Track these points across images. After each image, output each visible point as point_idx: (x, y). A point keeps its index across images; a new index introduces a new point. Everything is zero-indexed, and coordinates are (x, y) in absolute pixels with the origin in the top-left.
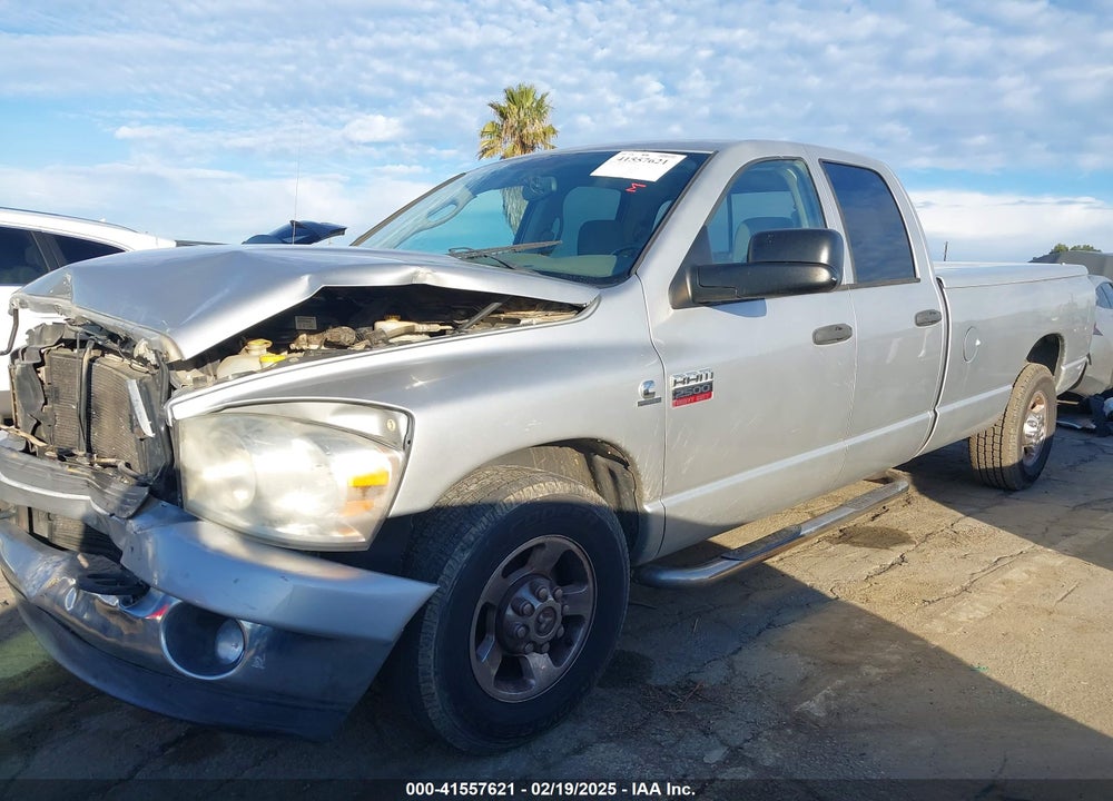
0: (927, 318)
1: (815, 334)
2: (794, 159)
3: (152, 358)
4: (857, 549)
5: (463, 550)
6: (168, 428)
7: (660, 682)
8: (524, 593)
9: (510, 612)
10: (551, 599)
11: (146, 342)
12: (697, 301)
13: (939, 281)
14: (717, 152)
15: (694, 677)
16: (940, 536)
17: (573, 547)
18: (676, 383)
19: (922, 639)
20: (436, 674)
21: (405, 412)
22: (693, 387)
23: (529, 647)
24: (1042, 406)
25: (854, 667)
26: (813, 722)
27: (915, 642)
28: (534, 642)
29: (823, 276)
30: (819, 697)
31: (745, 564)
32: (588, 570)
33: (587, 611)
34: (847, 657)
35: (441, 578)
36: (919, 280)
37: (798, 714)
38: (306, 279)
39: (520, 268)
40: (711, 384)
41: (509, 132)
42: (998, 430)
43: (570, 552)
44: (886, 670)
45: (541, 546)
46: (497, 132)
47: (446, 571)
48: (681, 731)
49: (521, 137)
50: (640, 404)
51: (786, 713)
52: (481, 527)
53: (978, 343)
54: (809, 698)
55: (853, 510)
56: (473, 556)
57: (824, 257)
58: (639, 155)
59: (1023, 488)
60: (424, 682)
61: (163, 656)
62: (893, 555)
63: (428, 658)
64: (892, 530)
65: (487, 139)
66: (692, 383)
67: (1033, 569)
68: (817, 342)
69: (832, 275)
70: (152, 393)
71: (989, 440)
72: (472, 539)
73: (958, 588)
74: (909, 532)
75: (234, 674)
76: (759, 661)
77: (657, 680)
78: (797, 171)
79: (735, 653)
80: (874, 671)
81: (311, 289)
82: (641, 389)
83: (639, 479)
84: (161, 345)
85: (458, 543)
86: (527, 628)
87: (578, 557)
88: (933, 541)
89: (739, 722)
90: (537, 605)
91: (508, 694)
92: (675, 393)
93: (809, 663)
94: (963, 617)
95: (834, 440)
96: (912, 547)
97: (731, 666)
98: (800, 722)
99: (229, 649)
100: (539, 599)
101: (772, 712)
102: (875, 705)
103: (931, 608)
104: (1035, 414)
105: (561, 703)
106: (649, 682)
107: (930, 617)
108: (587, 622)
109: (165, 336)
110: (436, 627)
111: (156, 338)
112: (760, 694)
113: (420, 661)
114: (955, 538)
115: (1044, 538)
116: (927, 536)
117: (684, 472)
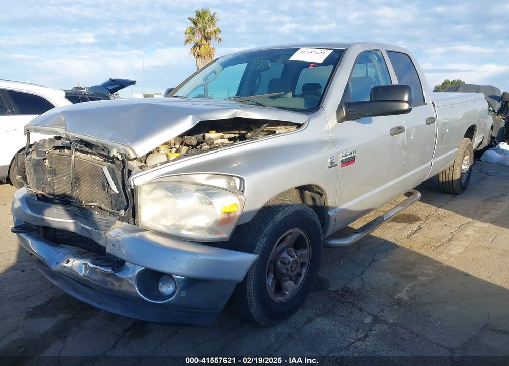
0: (431, 121)
1: (391, 131)
2: (376, 51)
3: (119, 156)
4: (399, 224)
5: (263, 238)
6: (132, 190)
7: (334, 288)
8: (285, 254)
9: (279, 263)
10: (296, 256)
11: (116, 149)
12: (348, 118)
13: (433, 104)
14: (347, 49)
15: (348, 285)
16: (432, 216)
17: (303, 233)
18: (342, 157)
19: (440, 263)
20: (254, 293)
21: (238, 177)
22: (348, 158)
23: (288, 278)
24: (468, 157)
25: (414, 277)
26: (405, 303)
27: (438, 265)
28: (290, 276)
29: (406, 106)
30: (404, 291)
31: (363, 235)
32: (308, 243)
33: (307, 261)
34: (411, 273)
35: (255, 251)
36: (426, 104)
37: (398, 299)
38: (191, 117)
39: (269, 106)
40: (355, 156)
41: (199, 32)
42: (451, 169)
43: (301, 235)
44: (428, 278)
45: (290, 234)
46: (193, 31)
47: (257, 247)
48: (350, 310)
49: (204, 34)
50: (329, 167)
51: (392, 299)
52: (269, 227)
53: (448, 130)
54: (400, 292)
55: (402, 208)
56: (267, 240)
57: (406, 98)
58: (310, 50)
59: (461, 193)
60: (249, 297)
61: (137, 294)
62: (415, 226)
63: (251, 287)
64: (411, 215)
65: (188, 35)
66: (348, 156)
67: (476, 229)
68: (392, 135)
69: (410, 106)
70: (116, 172)
71: (447, 173)
72: (266, 232)
73: (447, 239)
74: (419, 215)
75: (173, 300)
76: (373, 277)
77: (333, 288)
78: (377, 56)
79: (362, 274)
80: (424, 278)
81: (194, 122)
82: (329, 161)
83: (327, 201)
84: (125, 150)
85: (261, 235)
86: (287, 270)
87: (304, 237)
88: (431, 218)
89: (373, 304)
90: (291, 260)
91: (279, 299)
92: (342, 161)
93: (395, 277)
94: (453, 252)
95: (396, 178)
96: (422, 222)
97: (362, 280)
98: (399, 303)
99: (166, 289)
100: (291, 257)
101: (386, 299)
102: (428, 293)
103: (439, 249)
104: (466, 160)
105: (298, 301)
106: (329, 289)
107: (440, 253)
108: (307, 265)
109: (128, 146)
110: (254, 272)
111: (122, 147)
112: (379, 292)
113: (248, 288)
114: (439, 217)
115: (477, 215)
116: (427, 216)
117: (344, 196)
